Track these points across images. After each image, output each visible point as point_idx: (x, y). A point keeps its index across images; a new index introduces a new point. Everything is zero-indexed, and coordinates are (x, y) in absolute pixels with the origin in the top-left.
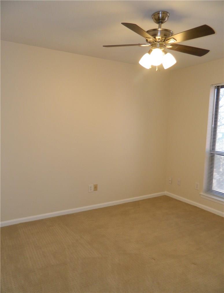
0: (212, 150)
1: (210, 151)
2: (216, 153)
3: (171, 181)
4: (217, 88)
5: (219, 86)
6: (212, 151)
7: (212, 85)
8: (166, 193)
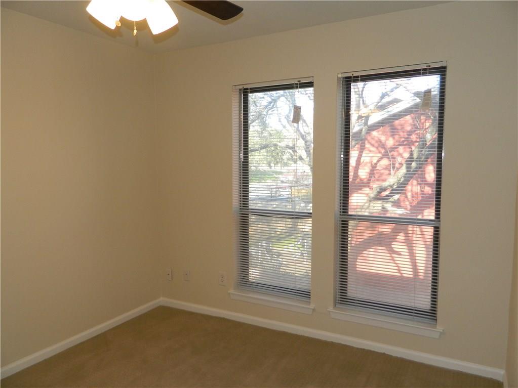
0: (243, 206)
1: (241, 209)
2: (252, 212)
3: (170, 275)
4: (244, 92)
5: (247, 89)
6: (243, 209)
7: (235, 86)
8: (163, 301)
